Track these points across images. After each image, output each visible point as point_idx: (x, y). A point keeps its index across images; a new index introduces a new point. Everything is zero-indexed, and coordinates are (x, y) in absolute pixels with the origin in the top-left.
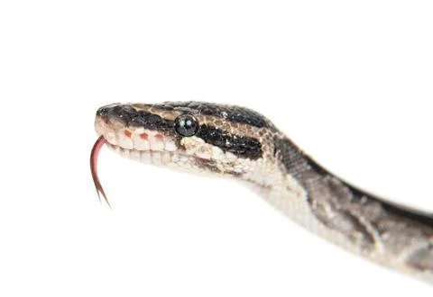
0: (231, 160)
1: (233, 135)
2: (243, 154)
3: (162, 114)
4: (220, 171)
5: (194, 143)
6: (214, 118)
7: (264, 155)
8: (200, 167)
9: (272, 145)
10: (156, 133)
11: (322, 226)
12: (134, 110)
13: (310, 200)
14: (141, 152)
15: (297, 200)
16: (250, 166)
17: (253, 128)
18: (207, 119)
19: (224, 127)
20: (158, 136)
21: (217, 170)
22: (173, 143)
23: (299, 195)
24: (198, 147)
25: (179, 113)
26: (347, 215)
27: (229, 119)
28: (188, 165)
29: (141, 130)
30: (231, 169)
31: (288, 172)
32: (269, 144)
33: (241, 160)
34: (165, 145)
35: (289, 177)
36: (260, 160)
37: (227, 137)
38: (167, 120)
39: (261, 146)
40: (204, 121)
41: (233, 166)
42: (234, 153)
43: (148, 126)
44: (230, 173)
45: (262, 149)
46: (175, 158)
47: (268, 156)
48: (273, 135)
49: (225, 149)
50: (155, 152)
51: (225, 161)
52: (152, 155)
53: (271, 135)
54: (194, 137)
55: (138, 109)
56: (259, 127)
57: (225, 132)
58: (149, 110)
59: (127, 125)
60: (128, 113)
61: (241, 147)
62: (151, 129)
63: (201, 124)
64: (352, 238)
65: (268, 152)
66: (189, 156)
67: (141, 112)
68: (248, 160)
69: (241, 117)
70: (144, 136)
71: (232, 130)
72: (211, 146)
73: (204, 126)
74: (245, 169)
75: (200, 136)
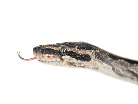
0: (80, 62)
1: (80, 54)
2: (84, 60)
3: (55, 48)
4: (77, 66)
5: (66, 58)
6: (73, 48)
7: (92, 59)
8: (70, 65)
9: (94, 55)
10: (52, 55)
11: (120, 77)
12: (45, 48)
13: (113, 69)
14: (49, 62)
15: (108, 70)
16: (87, 64)
17: (87, 51)
18: (71, 49)
19: (77, 51)
20: (53, 56)
21: (76, 66)
22: (59, 58)
23: (109, 68)
24: (68, 59)
25: (60, 48)
26: (129, 71)
27: (78, 48)
28: (66, 65)
29: (47, 55)
30: (81, 65)
31: (103, 62)
32: (93, 55)
33: (83, 62)
34: (56, 59)
35: (104, 63)
36: (90, 61)
37: (78, 55)
38: (56, 51)
39: (90, 57)
40: (69, 50)
41: (81, 64)
42: (81, 60)
43: (50, 53)
44: (80, 66)
45: (91, 57)
46: (61, 63)
47: (93, 59)
48: (95, 52)
49: (77, 59)
50: (53, 62)
51: (78, 63)
52: (52, 63)
53: (94, 52)
54: (66, 56)
55: (46, 47)
56: (89, 50)
57: (77, 53)
58: (51, 47)
59: (42, 54)
60: (43, 49)
61: (83, 58)
62: (51, 54)
63: (68, 51)
64: (132, 79)
65: (93, 58)
66: (65, 62)
67: (48, 48)
68: (86, 62)
69: (83, 47)
70: (49, 57)
71: (79, 52)
72: (72, 58)
73: (69, 51)
74: (85, 65)
75: (68, 55)
